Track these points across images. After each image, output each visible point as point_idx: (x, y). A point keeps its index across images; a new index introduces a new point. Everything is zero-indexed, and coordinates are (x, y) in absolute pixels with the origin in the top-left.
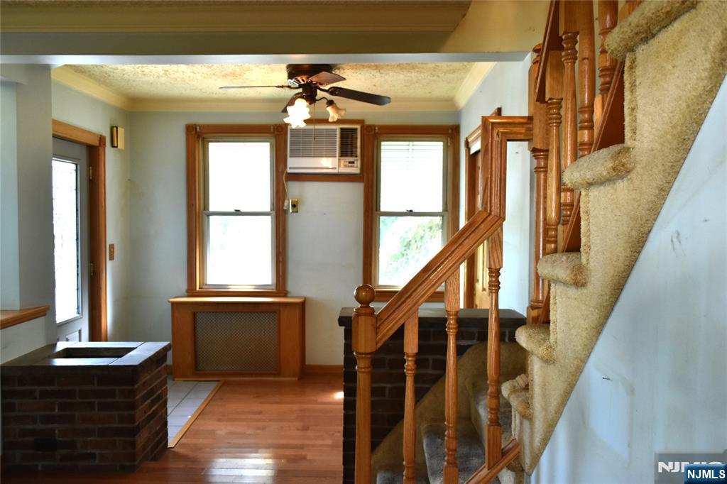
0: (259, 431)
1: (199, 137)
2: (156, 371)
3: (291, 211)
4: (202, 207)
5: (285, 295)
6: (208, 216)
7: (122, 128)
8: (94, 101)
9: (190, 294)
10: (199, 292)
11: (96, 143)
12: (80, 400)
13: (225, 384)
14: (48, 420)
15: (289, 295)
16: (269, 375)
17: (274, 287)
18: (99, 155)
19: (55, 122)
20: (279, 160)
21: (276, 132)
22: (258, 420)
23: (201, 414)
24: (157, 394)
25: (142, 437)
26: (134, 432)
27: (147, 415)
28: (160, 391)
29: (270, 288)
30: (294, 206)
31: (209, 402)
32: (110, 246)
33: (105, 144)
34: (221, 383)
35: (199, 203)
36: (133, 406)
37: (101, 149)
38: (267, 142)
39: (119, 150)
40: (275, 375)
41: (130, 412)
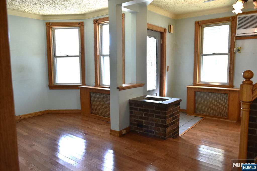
0: (214, 138)
1: (200, 26)
2: (175, 108)
3: (237, 52)
4: (200, 53)
5: (233, 87)
6: (202, 56)
7: (173, 25)
8: (163, 17)
9: (194, 85)
10: (197, 84)
11: (163, 31)
12: (150, 113)
13: (205, 119)
14: (141, 118)
15: (234, 87)
16: (224, 118)
17: (228, 84)
18: (164, 35)
19: (148, 24)
20: (232, 32)
21: (232, 20)
22: (215, 134)
23: (194, 127)
24: (175, 116)
25: (169, 129)
26: (166, 127)
27: (171, 122)
28: (176, 115)
29: (227, 84)
30: (239, 50)
31: (197, 124)
32: (167, 66)
33: (166, 31)
34: (204, 118)
35: (199, 51)
36: (165, 118)
37: (165, 33)
38: (228, 24)
39: (171, 33)
40: (226, 119)
41: (165, 120)
